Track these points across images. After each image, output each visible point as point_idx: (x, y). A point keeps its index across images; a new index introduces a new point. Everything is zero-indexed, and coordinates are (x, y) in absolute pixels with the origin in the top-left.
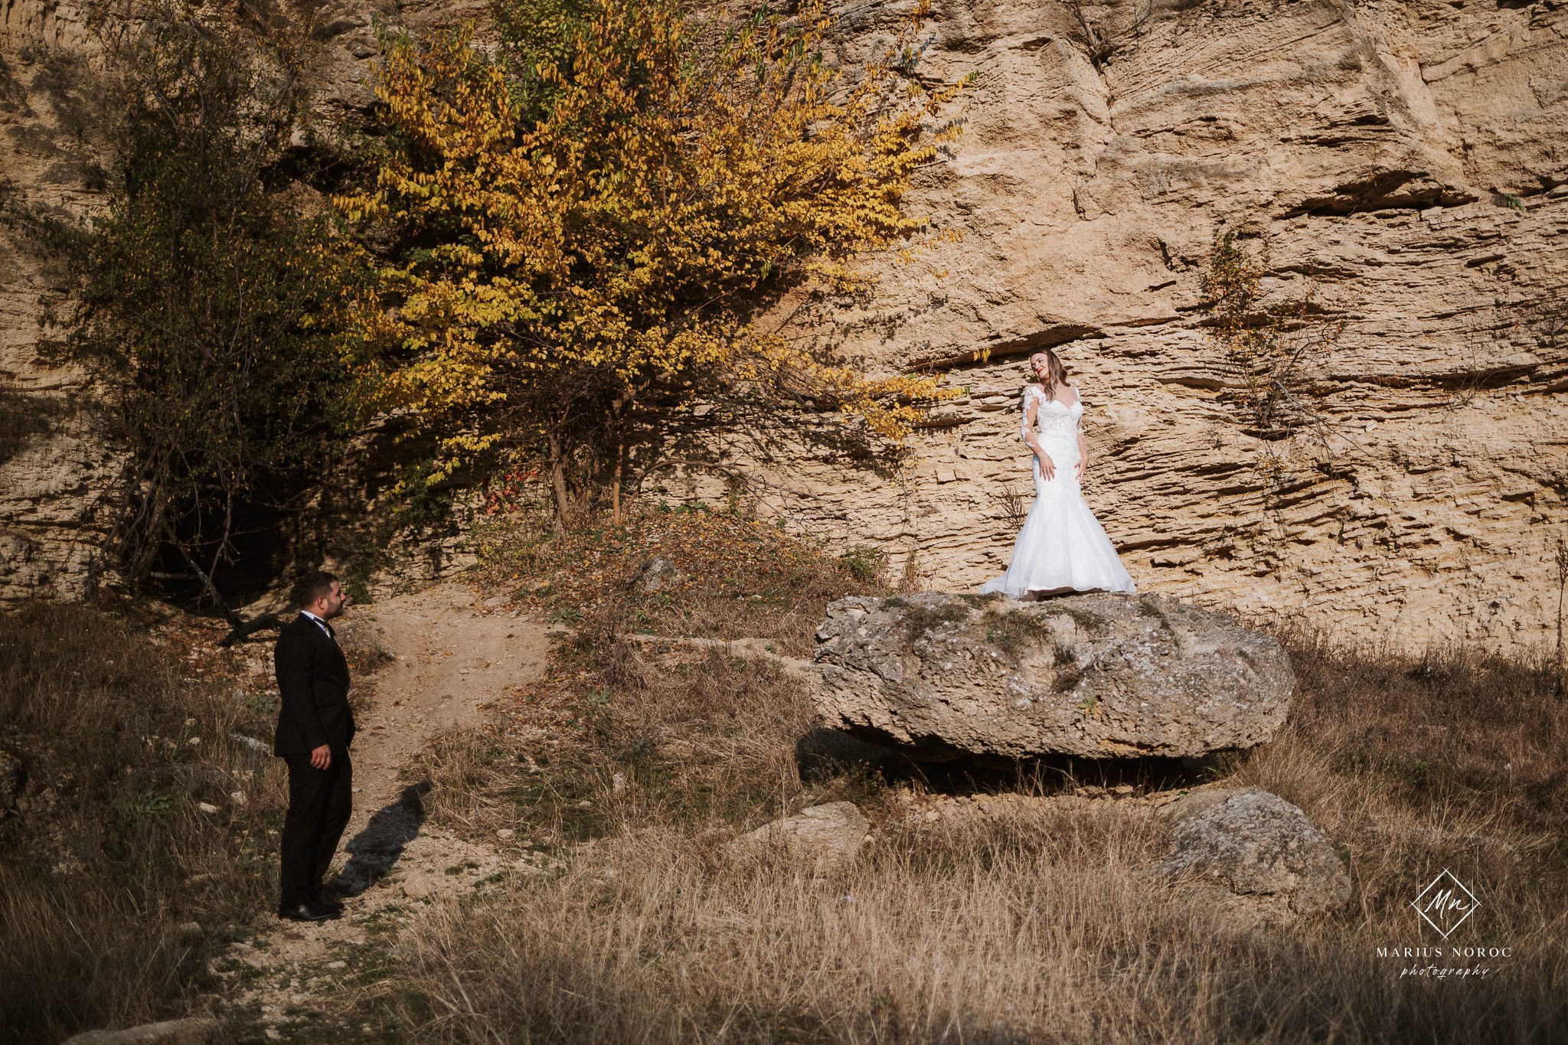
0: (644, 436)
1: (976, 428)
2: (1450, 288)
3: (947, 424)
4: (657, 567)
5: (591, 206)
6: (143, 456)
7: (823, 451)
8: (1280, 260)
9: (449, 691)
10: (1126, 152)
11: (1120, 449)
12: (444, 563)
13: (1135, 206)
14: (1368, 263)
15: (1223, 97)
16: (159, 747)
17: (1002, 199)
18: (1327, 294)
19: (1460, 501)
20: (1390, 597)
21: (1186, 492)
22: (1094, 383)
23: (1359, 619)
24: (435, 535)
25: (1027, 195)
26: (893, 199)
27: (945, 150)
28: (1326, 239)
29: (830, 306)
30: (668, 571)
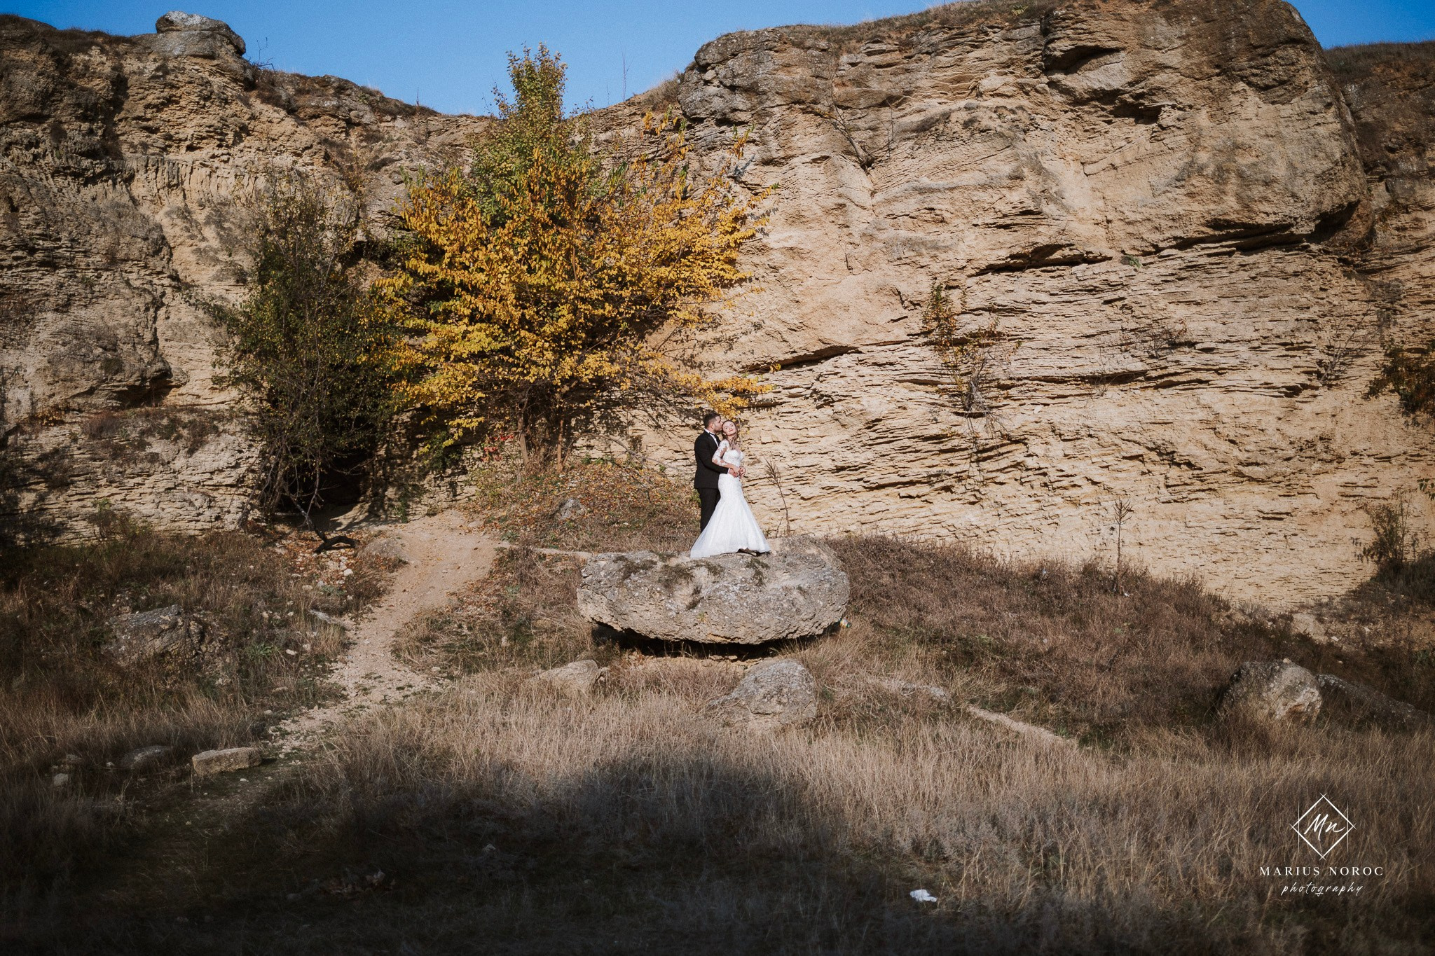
0: (580, 411)
1: (785, 408)
2: (1093, 318)
3: (768, 405)
4: (569, 504)
5: (532, 280)
6: (270, 443)
7: (692, 421)
8: (972, 304)
9: (434, 584)
10: (879, 230)
11: (872, 425)
12: (459, 491)
13: (884, 266)
14: (1034, 302)
15: (939, 194)
16: (270, 618)
17: (797, 262)
18: (1006, 324)
19: (1094, 460)
20: (1050, 521)
21: (917, 451)
22: (853, 383)
23: (1030, 534)
24: (453, 474)
25: (813, 260)
26: (731, 262)
27: (762, 230)
28: (1003, 289)
29: (694, 330)
30: (576, 507)
